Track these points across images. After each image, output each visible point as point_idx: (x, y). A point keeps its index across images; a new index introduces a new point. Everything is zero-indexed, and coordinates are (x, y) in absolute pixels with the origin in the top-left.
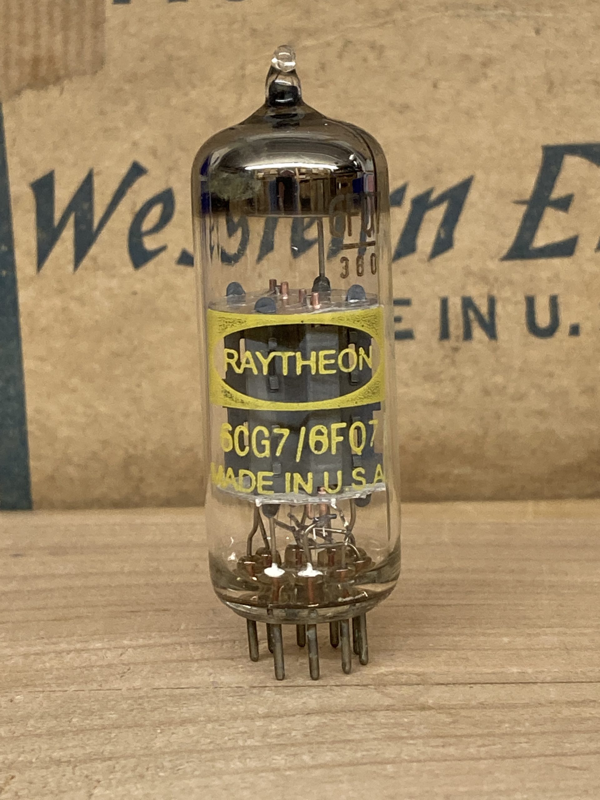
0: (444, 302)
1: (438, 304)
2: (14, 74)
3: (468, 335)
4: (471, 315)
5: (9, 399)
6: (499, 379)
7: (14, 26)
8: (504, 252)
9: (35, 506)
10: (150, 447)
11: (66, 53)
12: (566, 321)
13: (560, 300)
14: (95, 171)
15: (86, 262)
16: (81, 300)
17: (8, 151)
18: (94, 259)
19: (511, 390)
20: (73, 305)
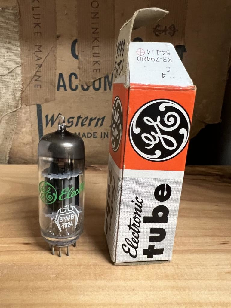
0: (101, 133)
1: (100, 133)
2: (43, 101)
3: (104, 137)
7: (43, 94)
11: (50, 98)
14: (54, 114)
15: (52, 127)
17: (42, 111)
18: (54, 126)
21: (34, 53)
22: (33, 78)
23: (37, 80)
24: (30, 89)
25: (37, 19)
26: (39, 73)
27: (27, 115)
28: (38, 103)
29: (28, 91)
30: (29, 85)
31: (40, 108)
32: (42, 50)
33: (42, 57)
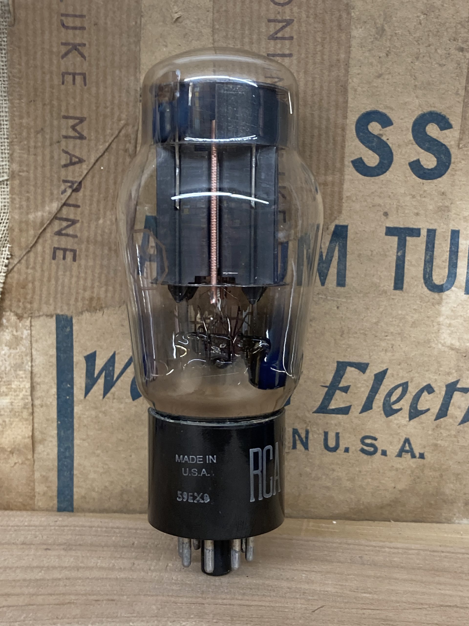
2: (80, 304)
3: (294, 447)
4: (297, 437)
5: (65, 457)
6: (308, 470)
7: (82, 282)
8: (315, 409)
9: (75, 510)
10: (133, 486)
11: (106, 296)
12: (342, 446)
13: (340, 435)
14: (116, 352)
15: (109, 395)
16: (105, 413)
17: (74, 340)
18: (114, 394)
19: (313, 475)
20: (100, 415)
21: (59, 142)
22: (50, 224)
23: (64, 232)
24: (35, 263)
25: (75, 28)
26: (72, 208)
27: (22, 349)
28: (59, 312)
29: (27, 268)
30: (31, 248)
31: (68, 330)
32: (85, 133)
33: (85, 158)
